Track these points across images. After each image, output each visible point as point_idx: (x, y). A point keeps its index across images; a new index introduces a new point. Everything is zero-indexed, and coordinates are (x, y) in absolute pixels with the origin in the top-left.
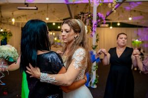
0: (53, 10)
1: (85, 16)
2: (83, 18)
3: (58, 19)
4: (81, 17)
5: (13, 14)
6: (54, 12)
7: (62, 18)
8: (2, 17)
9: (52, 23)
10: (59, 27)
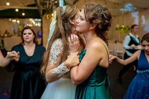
1: (51, 3)
2: (49, 4)
3: (22, 5)
4: (46, 3)
7: (26, 4)
9: (15, 9)
10: (23, 14)
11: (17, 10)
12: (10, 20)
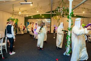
0: (41, 7)
2: (60, 10)
4: (58, 10)
5: (20, 9)
6: (41, 8)
8: (14, 10)
10: (43, 17)
11: (41, 15)
12: (37, 19)
